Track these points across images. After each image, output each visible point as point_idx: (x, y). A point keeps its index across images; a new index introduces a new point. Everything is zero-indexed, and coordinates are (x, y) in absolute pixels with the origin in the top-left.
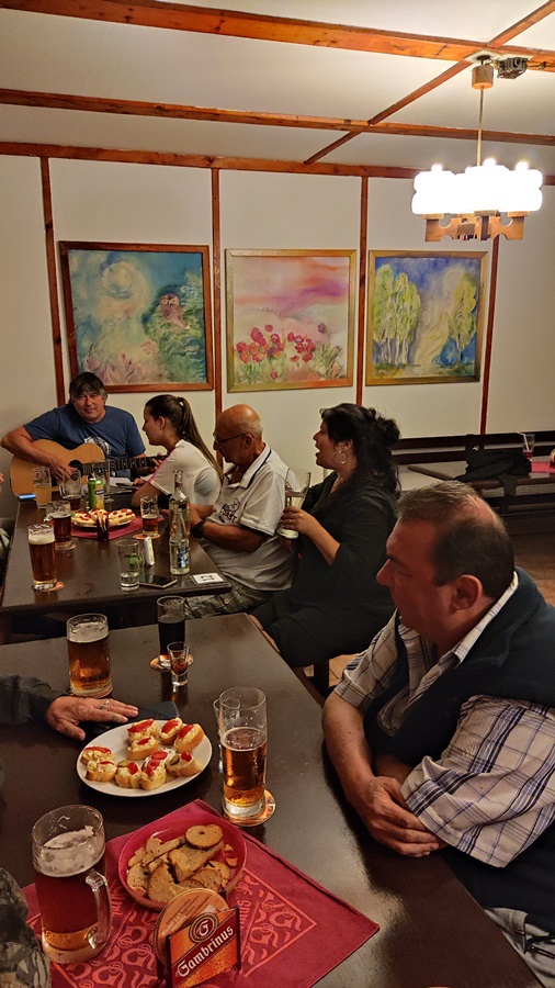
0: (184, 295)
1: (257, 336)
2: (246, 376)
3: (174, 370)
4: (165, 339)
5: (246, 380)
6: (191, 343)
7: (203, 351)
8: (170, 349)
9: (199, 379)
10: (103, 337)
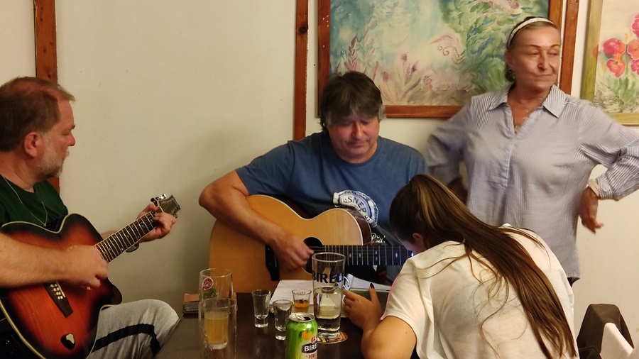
4: (477, 30)
8: (483, 48)
10: (374, 26)
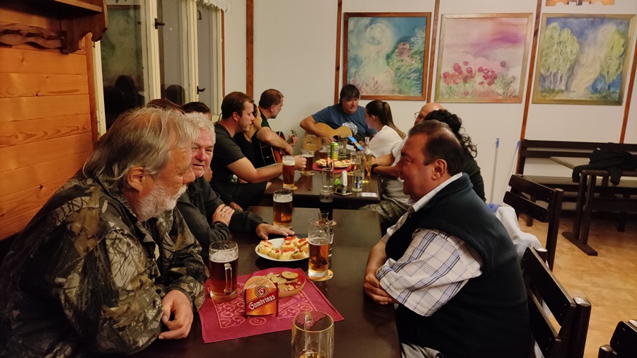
0: (413, 43)
1: (457, 68)
2: (447, 93)
3: (402, 88)
4: (399, 69)
5: (447, 96)
6: (415, 72)
7: (421, 77)
8: (401, 75)
9: (417, 93)
10: (363, 67)
